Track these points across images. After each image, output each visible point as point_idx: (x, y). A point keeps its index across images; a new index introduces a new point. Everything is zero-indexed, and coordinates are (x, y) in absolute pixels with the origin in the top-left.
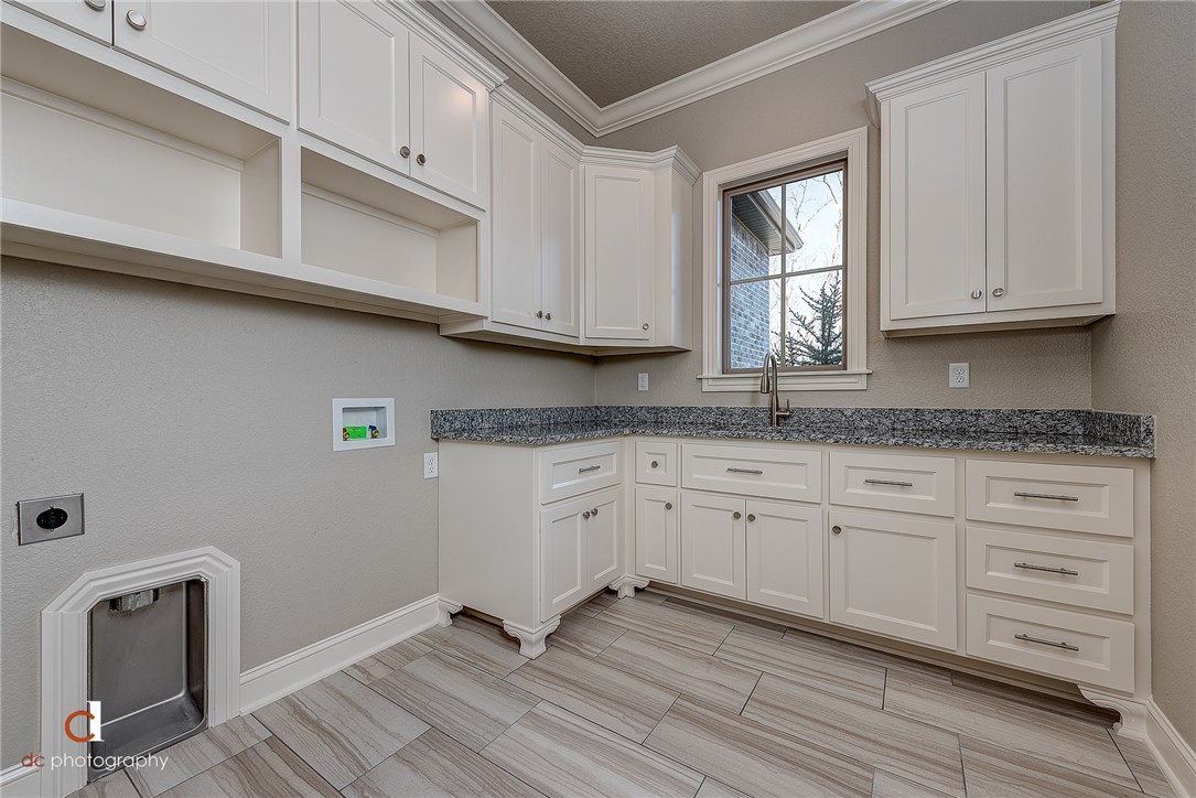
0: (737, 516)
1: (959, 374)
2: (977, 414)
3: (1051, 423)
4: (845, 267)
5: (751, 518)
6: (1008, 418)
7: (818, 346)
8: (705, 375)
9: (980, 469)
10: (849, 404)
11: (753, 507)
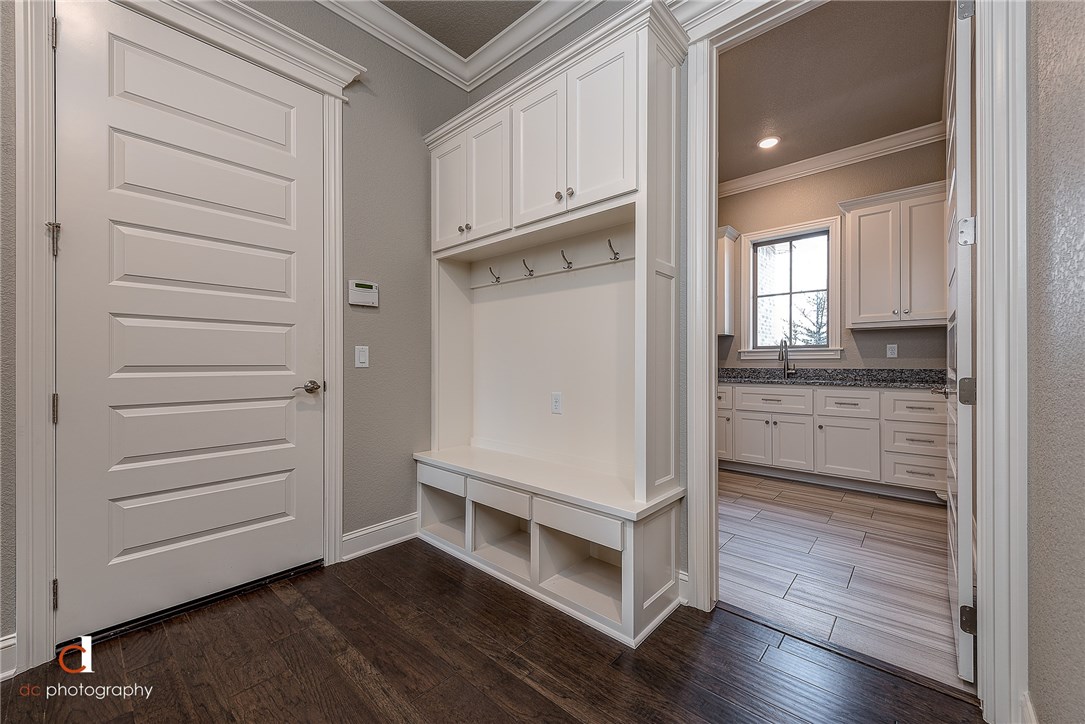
0: (767, 422)
1: (892, 350)
2: (902, 371)
3: (940, 376)
4: (828, 290)
5: (775, 423)
6: (918, 374)
7: (814, 329)
8: (742, 350)
9: (890, 395)
10: (830, 366)
11: (776, 418)
